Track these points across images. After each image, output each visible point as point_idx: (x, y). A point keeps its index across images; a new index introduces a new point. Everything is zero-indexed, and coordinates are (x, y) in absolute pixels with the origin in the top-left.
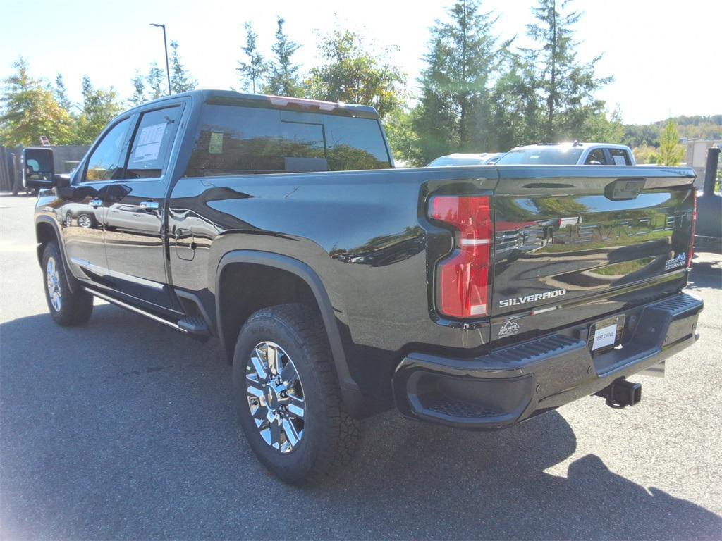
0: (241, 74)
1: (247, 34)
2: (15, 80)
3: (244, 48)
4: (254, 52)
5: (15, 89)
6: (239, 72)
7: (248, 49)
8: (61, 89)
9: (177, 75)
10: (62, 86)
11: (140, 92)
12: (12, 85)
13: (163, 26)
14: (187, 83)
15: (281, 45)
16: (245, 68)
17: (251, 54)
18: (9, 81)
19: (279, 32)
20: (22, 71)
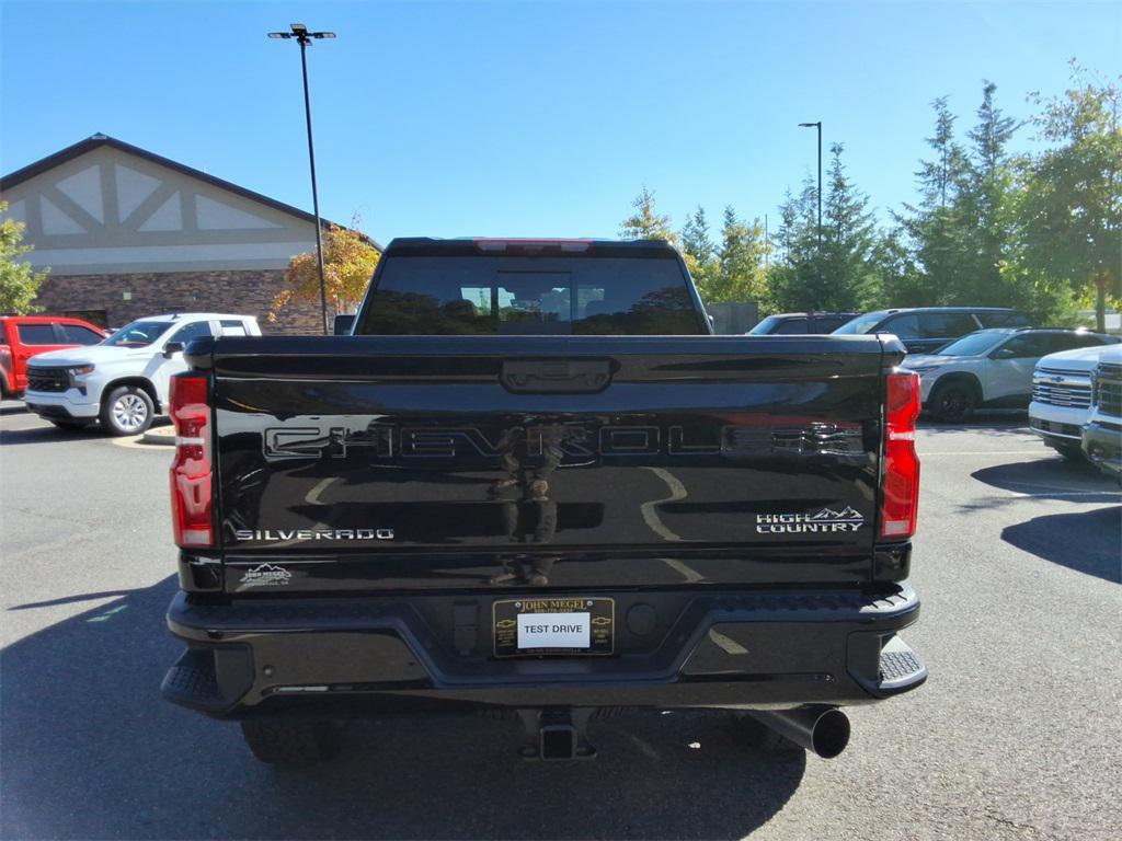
0: (923, 180)
1: (939, 117)
2: (636, 222)
3: (932, 141)
4: (948, 143)
5: (636, 233)
6: (921, 179)
7: (938, 140)
8: (700, 229)
9: (836, 193)
10: (703, 225)
11: (789, 224)
12: (632, 229)
13: (819, 125)
14: (851, 203)
15: (987, 127)
16: (931, 169)
17: (943, 147)
18: (628, 225)
19: (984, 107)
20: (646, 210)
